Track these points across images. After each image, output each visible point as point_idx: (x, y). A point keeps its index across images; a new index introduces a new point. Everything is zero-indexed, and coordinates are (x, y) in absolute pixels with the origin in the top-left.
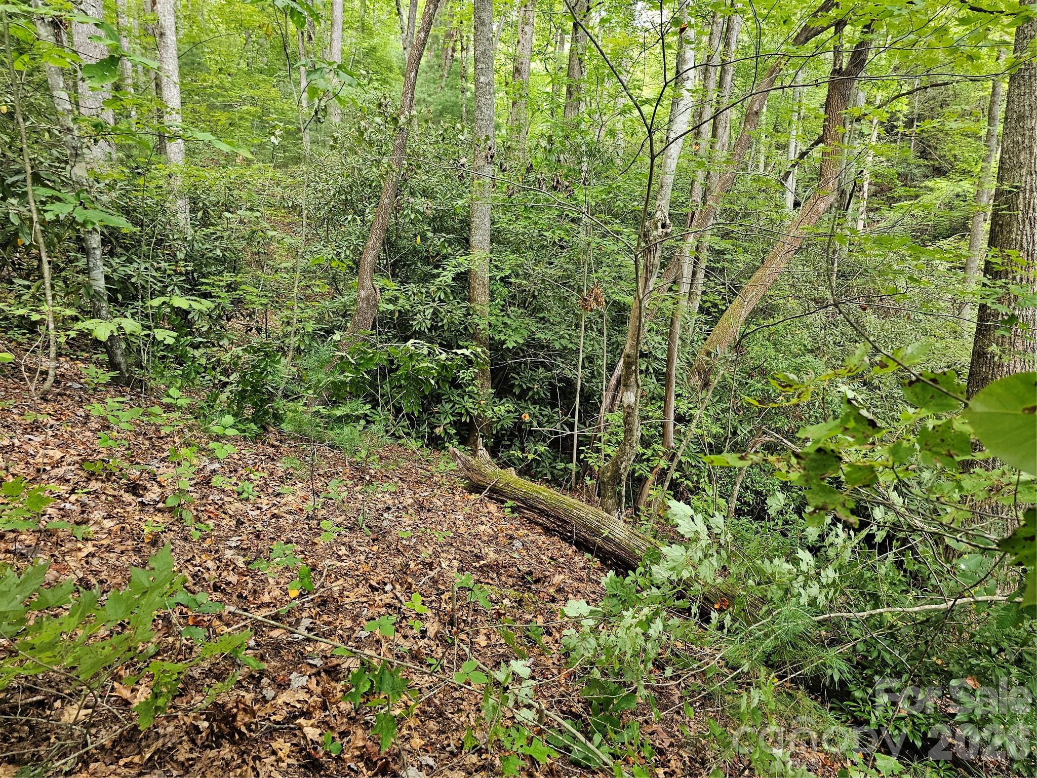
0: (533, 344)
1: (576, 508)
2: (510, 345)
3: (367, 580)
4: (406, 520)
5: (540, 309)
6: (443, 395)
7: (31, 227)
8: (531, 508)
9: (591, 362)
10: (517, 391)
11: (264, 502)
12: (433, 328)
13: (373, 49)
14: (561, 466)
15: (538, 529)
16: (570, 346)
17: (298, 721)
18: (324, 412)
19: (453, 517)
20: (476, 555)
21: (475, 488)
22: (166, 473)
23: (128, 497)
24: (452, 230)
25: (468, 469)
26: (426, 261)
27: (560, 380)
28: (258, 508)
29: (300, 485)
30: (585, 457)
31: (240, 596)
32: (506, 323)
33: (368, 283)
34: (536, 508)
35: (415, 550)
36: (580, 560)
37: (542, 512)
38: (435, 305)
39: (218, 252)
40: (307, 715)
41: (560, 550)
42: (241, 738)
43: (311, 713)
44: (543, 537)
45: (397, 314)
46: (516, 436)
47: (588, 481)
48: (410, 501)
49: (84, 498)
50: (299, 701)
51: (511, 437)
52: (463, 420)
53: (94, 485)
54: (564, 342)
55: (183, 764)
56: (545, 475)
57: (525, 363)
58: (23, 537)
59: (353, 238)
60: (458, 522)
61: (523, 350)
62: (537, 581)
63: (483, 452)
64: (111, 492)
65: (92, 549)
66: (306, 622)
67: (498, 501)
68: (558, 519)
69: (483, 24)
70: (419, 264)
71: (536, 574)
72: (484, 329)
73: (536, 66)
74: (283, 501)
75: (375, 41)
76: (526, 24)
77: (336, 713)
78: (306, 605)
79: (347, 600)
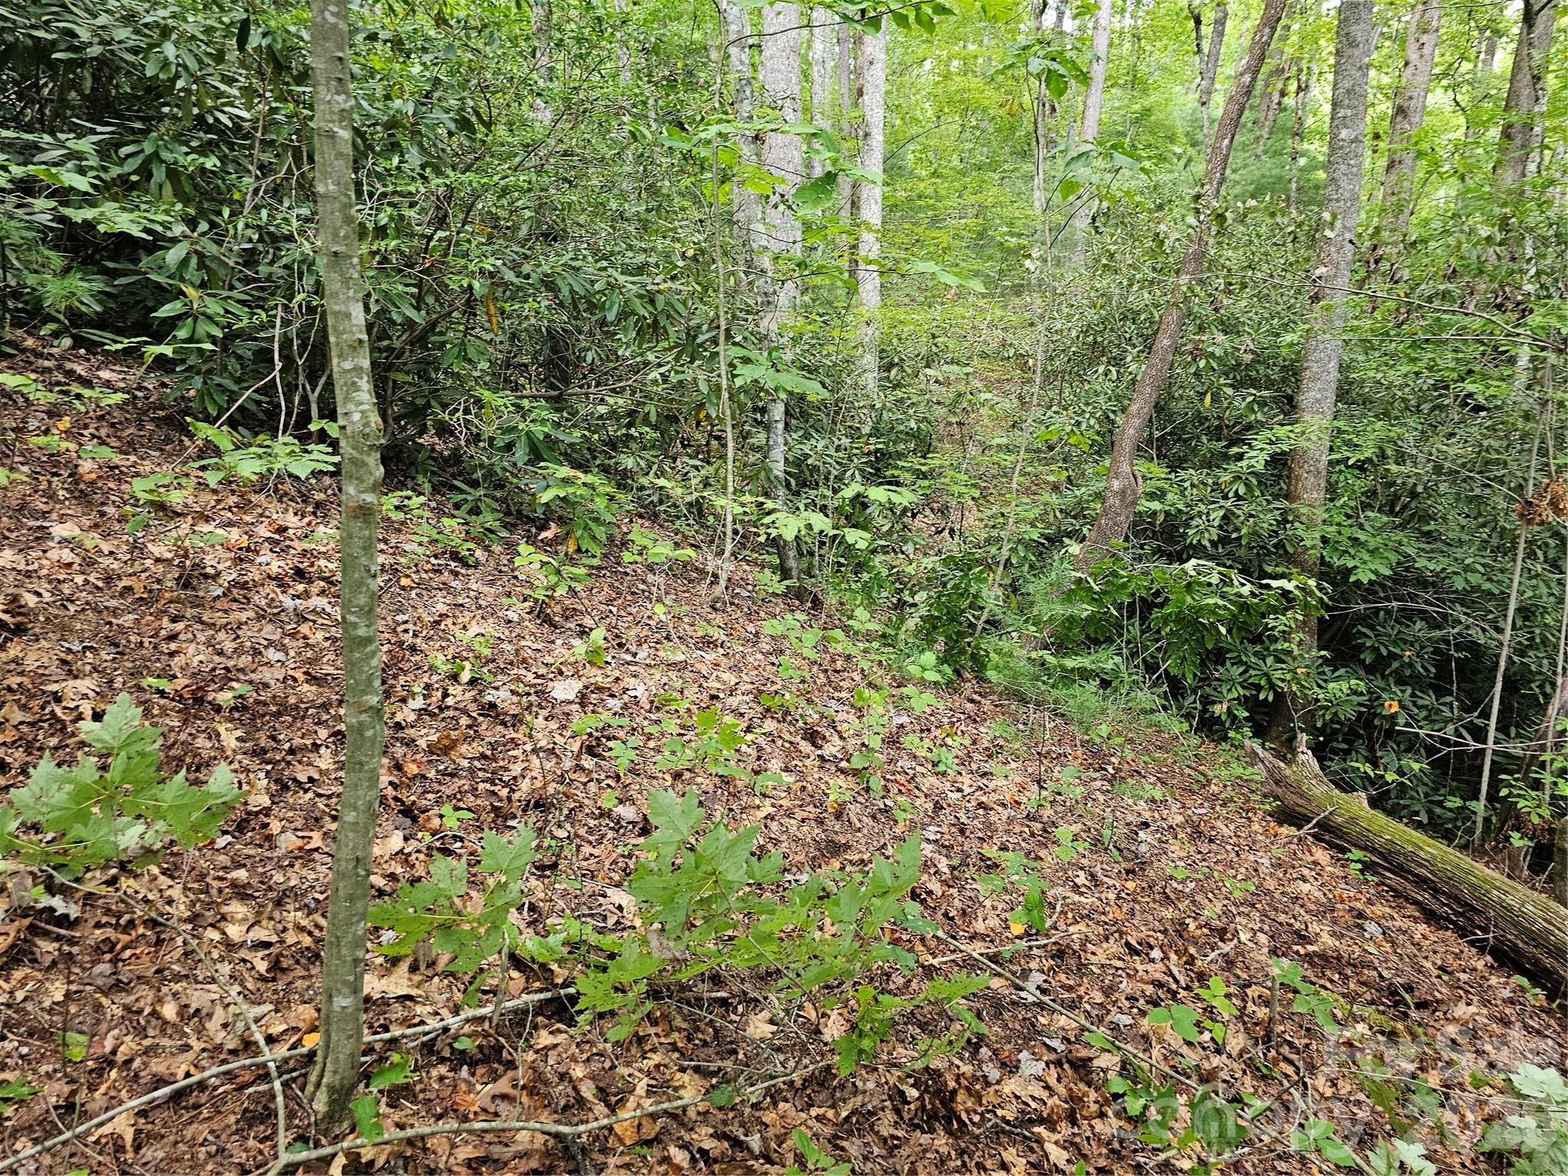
0: (1406, 578)
1: (1498, 889)
2: (1365, 577)
3: (1121, 933)
4: (1175, 848)
5: (1427, 518)
6: (1229, 651)
7: (719, 397)
8: (1400, 870)
9: (1526, 618)
10: (1368, 658)
11: (966, 782)
12: (1223, 540)
13: (1147, 112)
14: (1454, 802)
15: (1411, 910)
16: (1487, 586)
17: (1036, 1130)
18: (1052, 660)
19: (1252, 858)
20: (1297, 933)
21: (1289, 816)
22: (848, 721)
23: (806, 747)
24: (1270, 384)
25: (1277, 783)
26: (1216, 433)
27: (1458, 647)
28: (959, 790)
29: (1014, 765)
30: (1510, 795)
31: (946, 915)
32: (1356, 539)
33: (1125, 468)
34: (1410, 872)
35: (1193, 902)
36: (1502, 985)
37: (1421, 881)
38: (1228, 504)
39: (913, 424)
40: (1050, 1123)
41: (1457, 956)
42: (959, 1129)
43: (1055, 1123)
44: (1422, 928)
45: (1162, 518)
46: (1361, 737)
47: (1517, 840)
48: (1180, 819)
49: (762, 741)
50: (1033, 1098)
51: (1351, 736)
52: (1262, 697)
53: (770, 725)
54: (1475, 579)
55: (885, 1140)
56: (1417, 813)
57: (1388, 612)
58: (699, 780)
59: (1102, 399)
60: (1262, 869)
61: (1383, 587)
62: (1421, 1005)
63: (1306, 757)
64: (787, 737)
65: (772, 810)
66: (1037, 978)
67: (1331, 846)
68: (1457, 899)
69: (1353, 44)
70: (1204, 439)
71: (1422, 993)
72: (1313, 547)
73: (1439, 98)
74: (992, 785)
75: (1152, 99)
76: (1425, 32)
77: (1089, 1134)
78: (1035, 951)
79: (1094, 959)
